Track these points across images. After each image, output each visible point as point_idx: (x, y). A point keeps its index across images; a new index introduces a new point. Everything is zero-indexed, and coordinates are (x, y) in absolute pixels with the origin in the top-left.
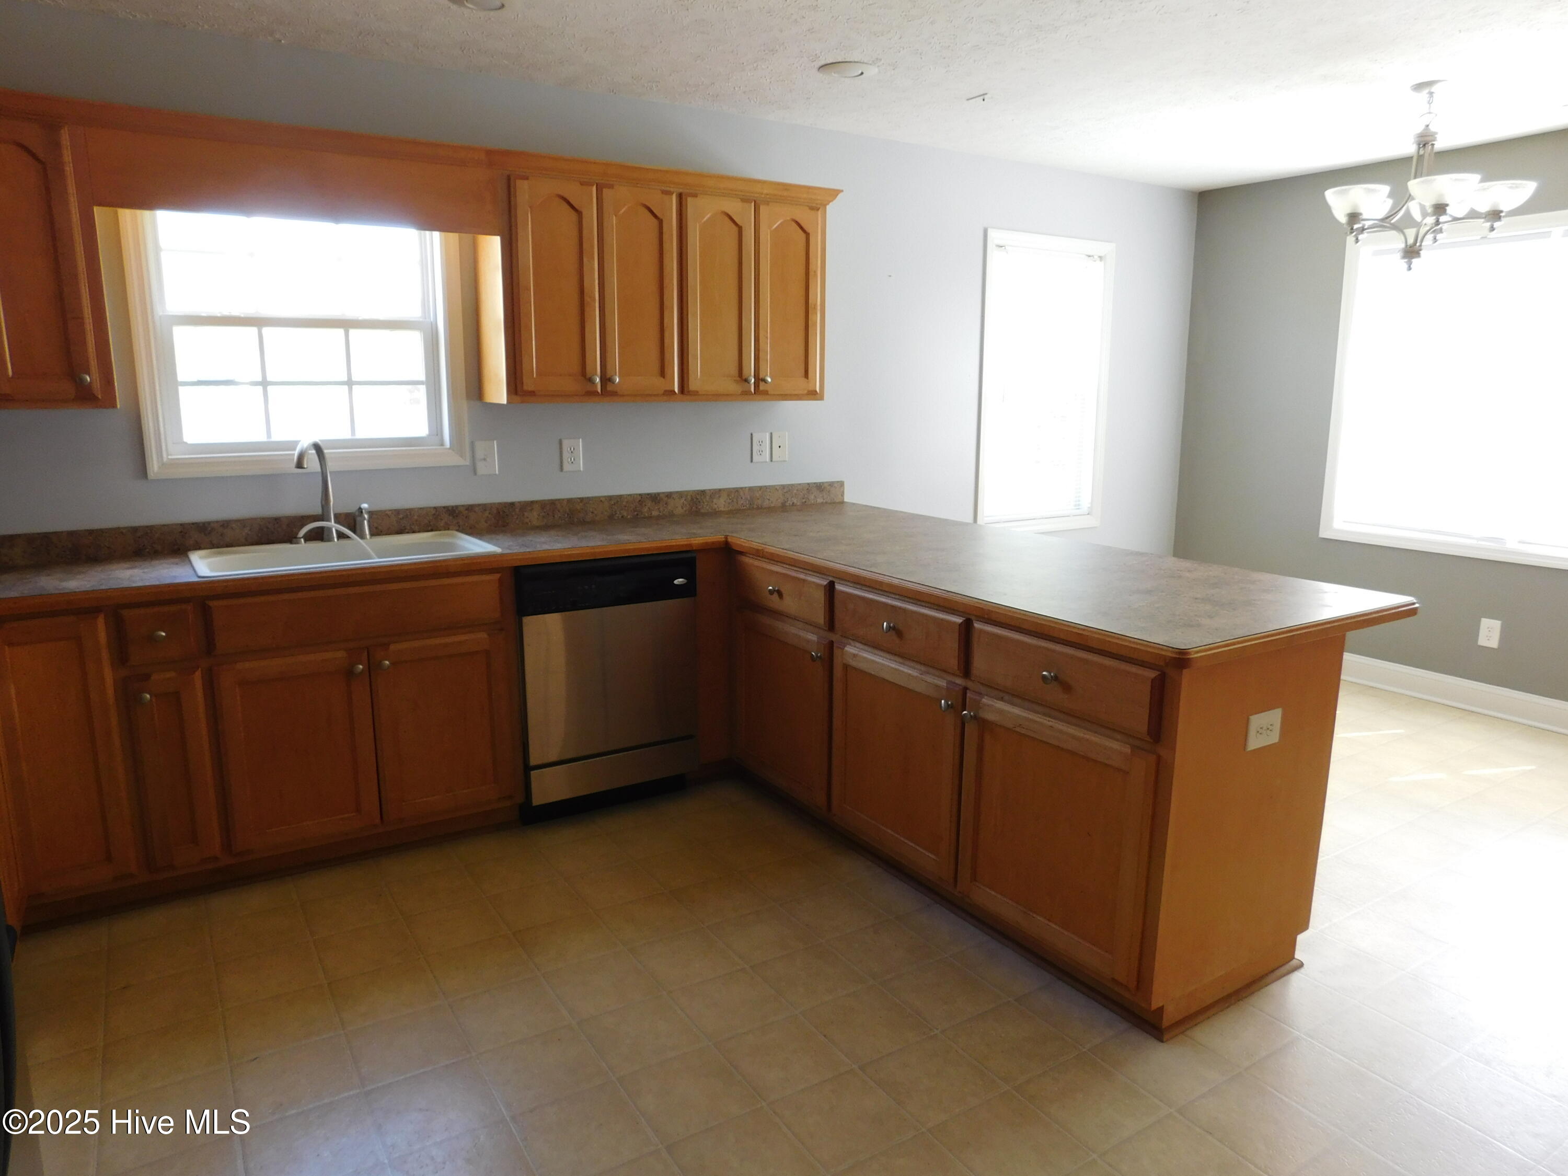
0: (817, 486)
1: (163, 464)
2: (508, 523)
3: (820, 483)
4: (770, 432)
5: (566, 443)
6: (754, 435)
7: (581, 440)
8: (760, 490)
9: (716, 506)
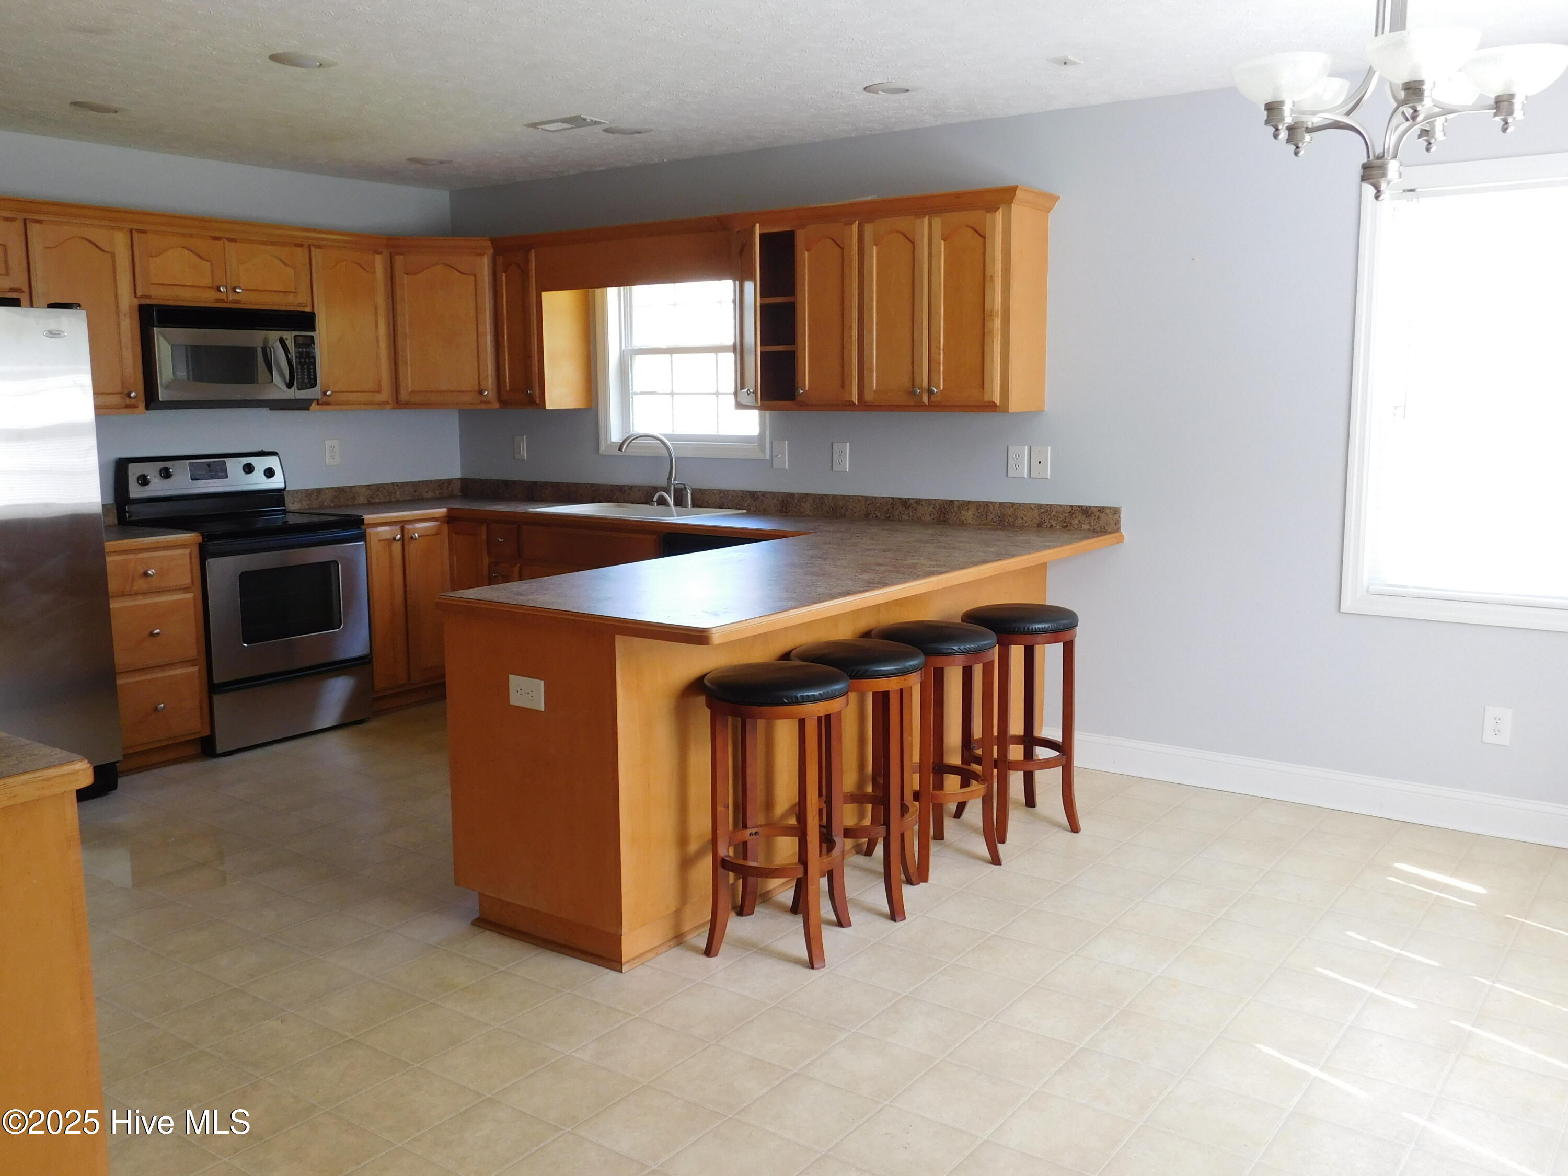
0: (1082, 509)
1: (607, 445)
2: (789, 510)
3: (1086, 507)
4: (1029, 446)
5: (836, 446)
6: (1009, 447)
7: (848, 443)
8: (1012, 507)
9: (964, 518)
